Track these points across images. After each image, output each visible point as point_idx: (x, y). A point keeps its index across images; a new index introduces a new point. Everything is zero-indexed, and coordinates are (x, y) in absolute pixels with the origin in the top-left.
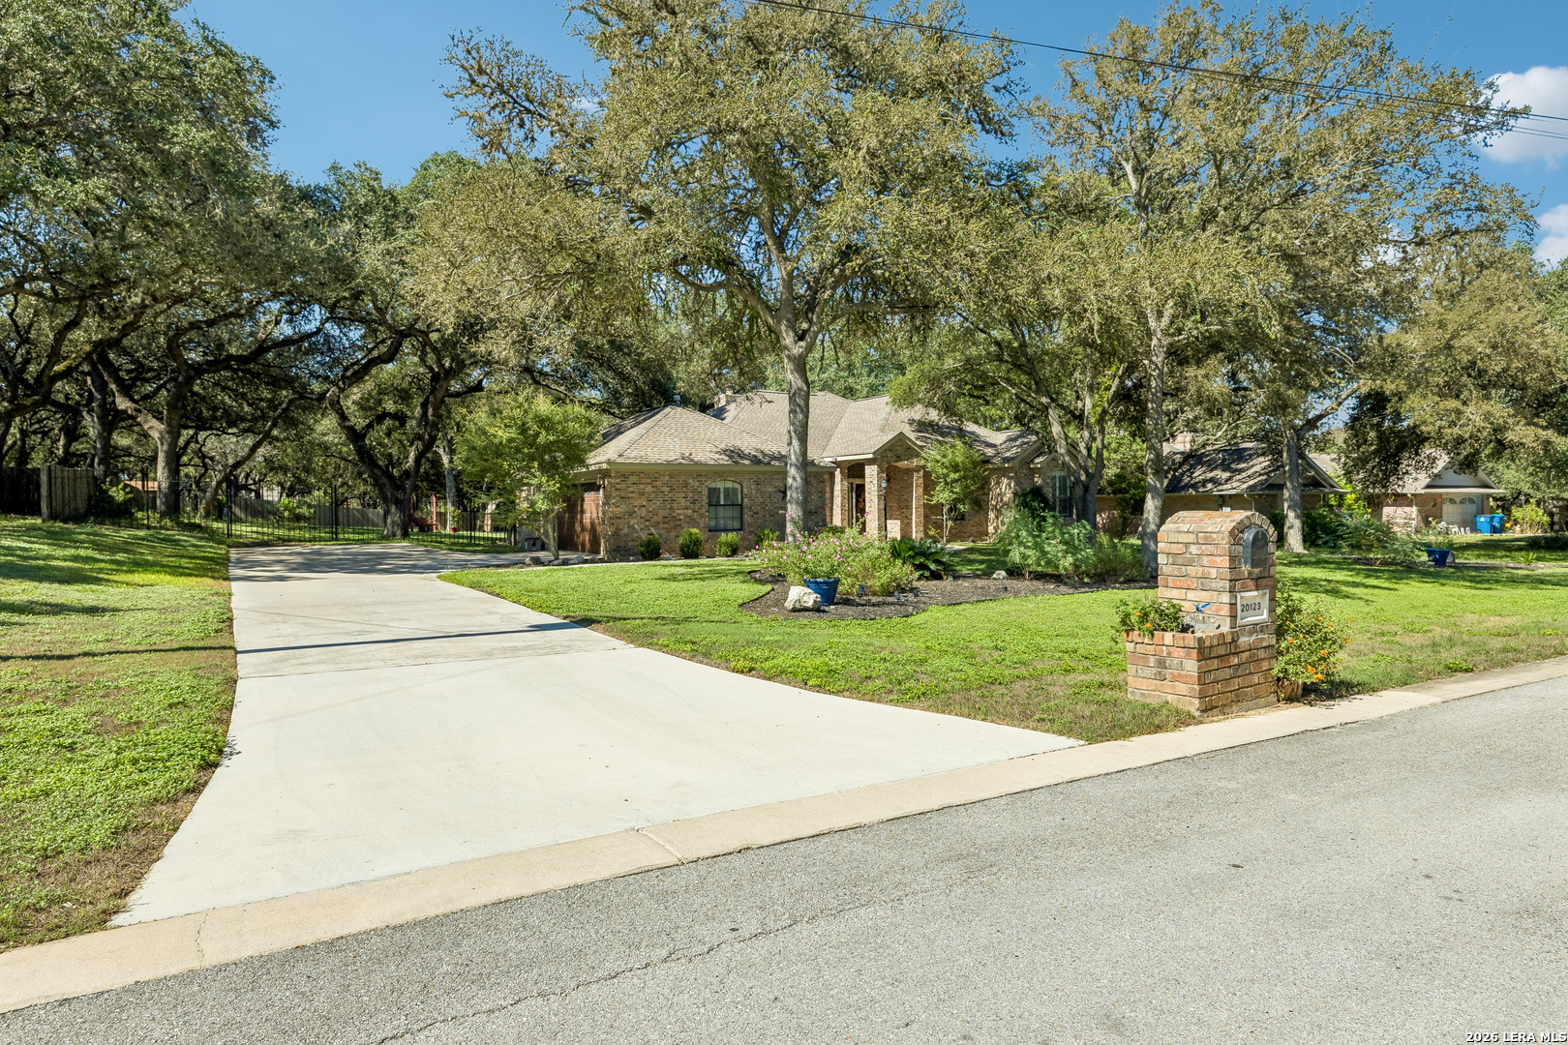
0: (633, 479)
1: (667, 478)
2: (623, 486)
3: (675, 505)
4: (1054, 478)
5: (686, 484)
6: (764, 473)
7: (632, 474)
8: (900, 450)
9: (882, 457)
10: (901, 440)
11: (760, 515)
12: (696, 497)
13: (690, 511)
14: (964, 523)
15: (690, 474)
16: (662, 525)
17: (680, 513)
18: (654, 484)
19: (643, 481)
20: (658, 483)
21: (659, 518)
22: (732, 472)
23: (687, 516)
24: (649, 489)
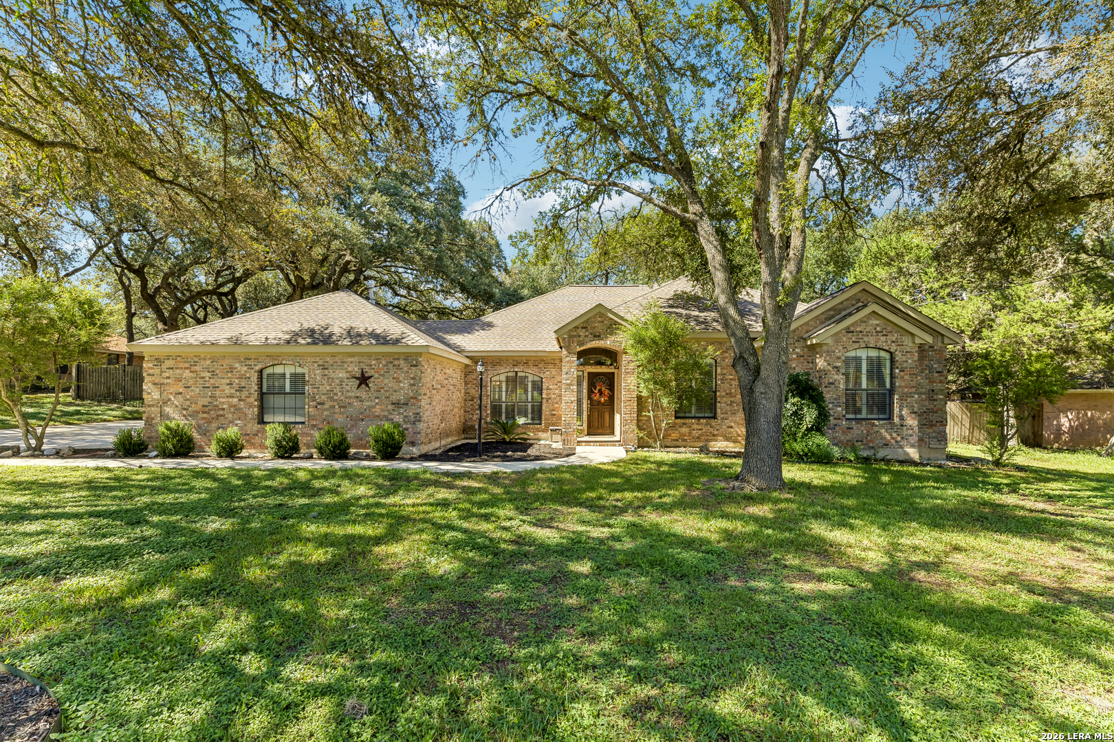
0: (168, 363)
1: (208, 362)
2: (157, 371)
3: (218, 393)
4: (858, 360)
5: (232, 369)
6: (333, 355)
7: (168, 357)
8: (599, 328)
9: (570, 337)
10: (602, 315)
11: (326, 406)
12: (243, 384)
13: (236, 400)
14: (713, 422)
15: (236, 358)
16: (201, 415)
17: (223, 402)
18: (194, 368)
19: (181, 365)
20: (197, 368)
21: (198, 407)
22: (289, 355)
23: (231, 406)
24: (187, 374)
